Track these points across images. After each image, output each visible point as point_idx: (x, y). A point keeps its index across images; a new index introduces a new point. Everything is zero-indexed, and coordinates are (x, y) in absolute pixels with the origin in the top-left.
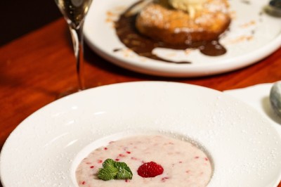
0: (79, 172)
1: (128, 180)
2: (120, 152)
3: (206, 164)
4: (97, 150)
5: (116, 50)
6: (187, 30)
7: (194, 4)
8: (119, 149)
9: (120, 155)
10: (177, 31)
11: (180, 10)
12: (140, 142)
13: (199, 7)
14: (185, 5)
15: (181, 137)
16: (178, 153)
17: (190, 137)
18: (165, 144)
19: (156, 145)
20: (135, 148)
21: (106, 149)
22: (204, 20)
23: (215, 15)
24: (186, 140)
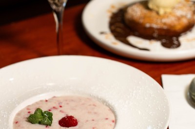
0: (19, 114)
1: (48, 126)
2: (55, 105)
3: (111, 125)
4: (41, 101)
5: (102, 33)
6: (155, 26)
7: (164, 7)
8: (55, 103)
9: (54, 108)
10: (148, 25)
11: (154, 10)
12: (72, 100)
13: (169, 10)
14: (158, 7)
15: (104, 102)
16: (95, 113)
17: (110, 103)
18: (90, 105)
19: (83, 104)
20: (68, 104)
21: (47, 101)
22: (169, 21)
23: (179, 18)
24: (107, 105)
